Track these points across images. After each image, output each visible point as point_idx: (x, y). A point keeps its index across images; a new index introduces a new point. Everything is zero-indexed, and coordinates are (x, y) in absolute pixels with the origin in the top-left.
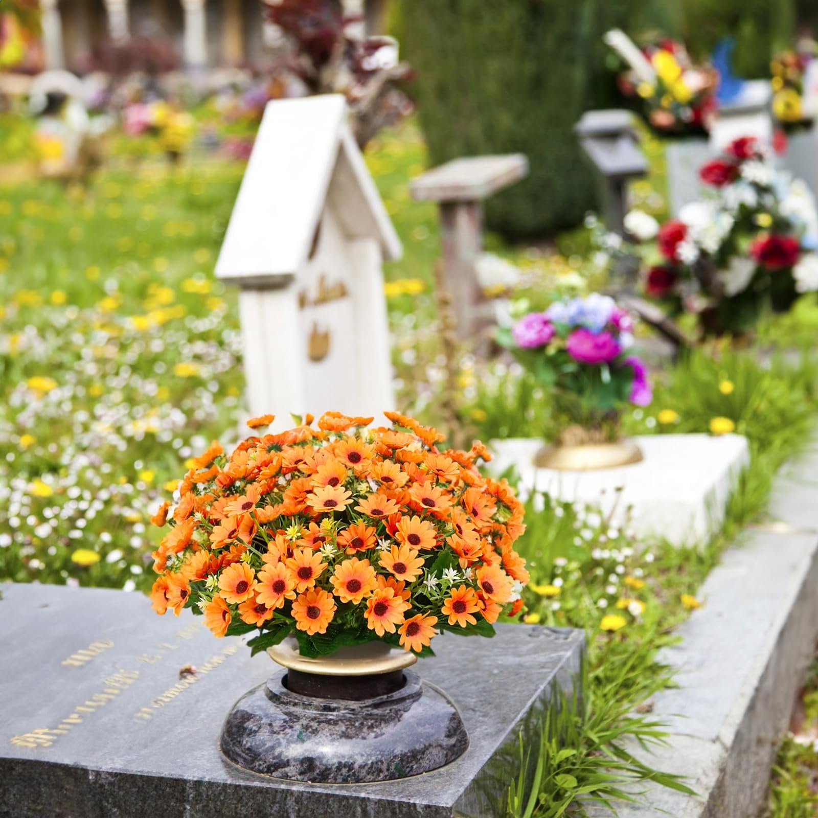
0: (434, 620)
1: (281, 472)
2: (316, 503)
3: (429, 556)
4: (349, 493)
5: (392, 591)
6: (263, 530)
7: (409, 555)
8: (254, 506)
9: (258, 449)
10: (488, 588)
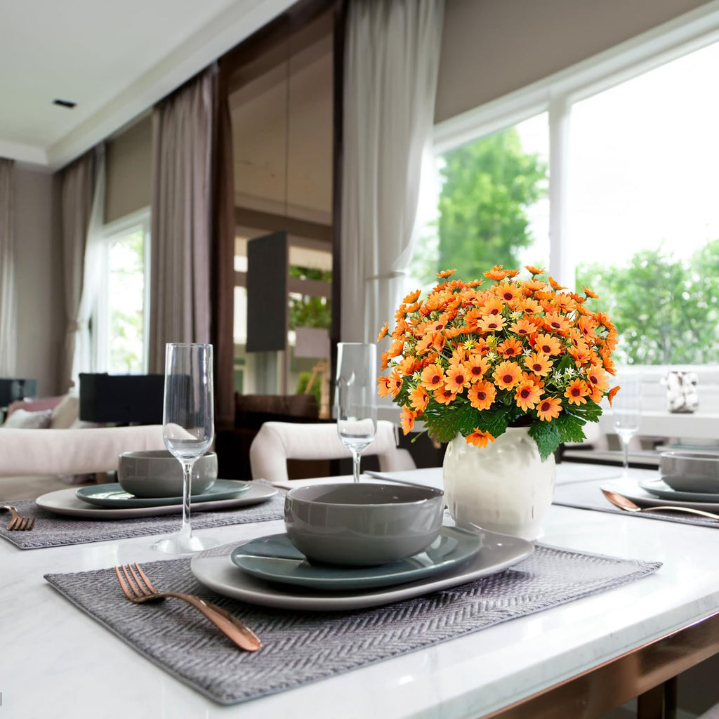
0: (560, 401)
1: (461, 305)
2: (483, 326)
3: (556, 360)
4: (505, 319)
5: (532, 382)
6: (449, 343)
7: (543, 359)
8: (444, 327)
9: (446, 291)
10: (594, 380)
